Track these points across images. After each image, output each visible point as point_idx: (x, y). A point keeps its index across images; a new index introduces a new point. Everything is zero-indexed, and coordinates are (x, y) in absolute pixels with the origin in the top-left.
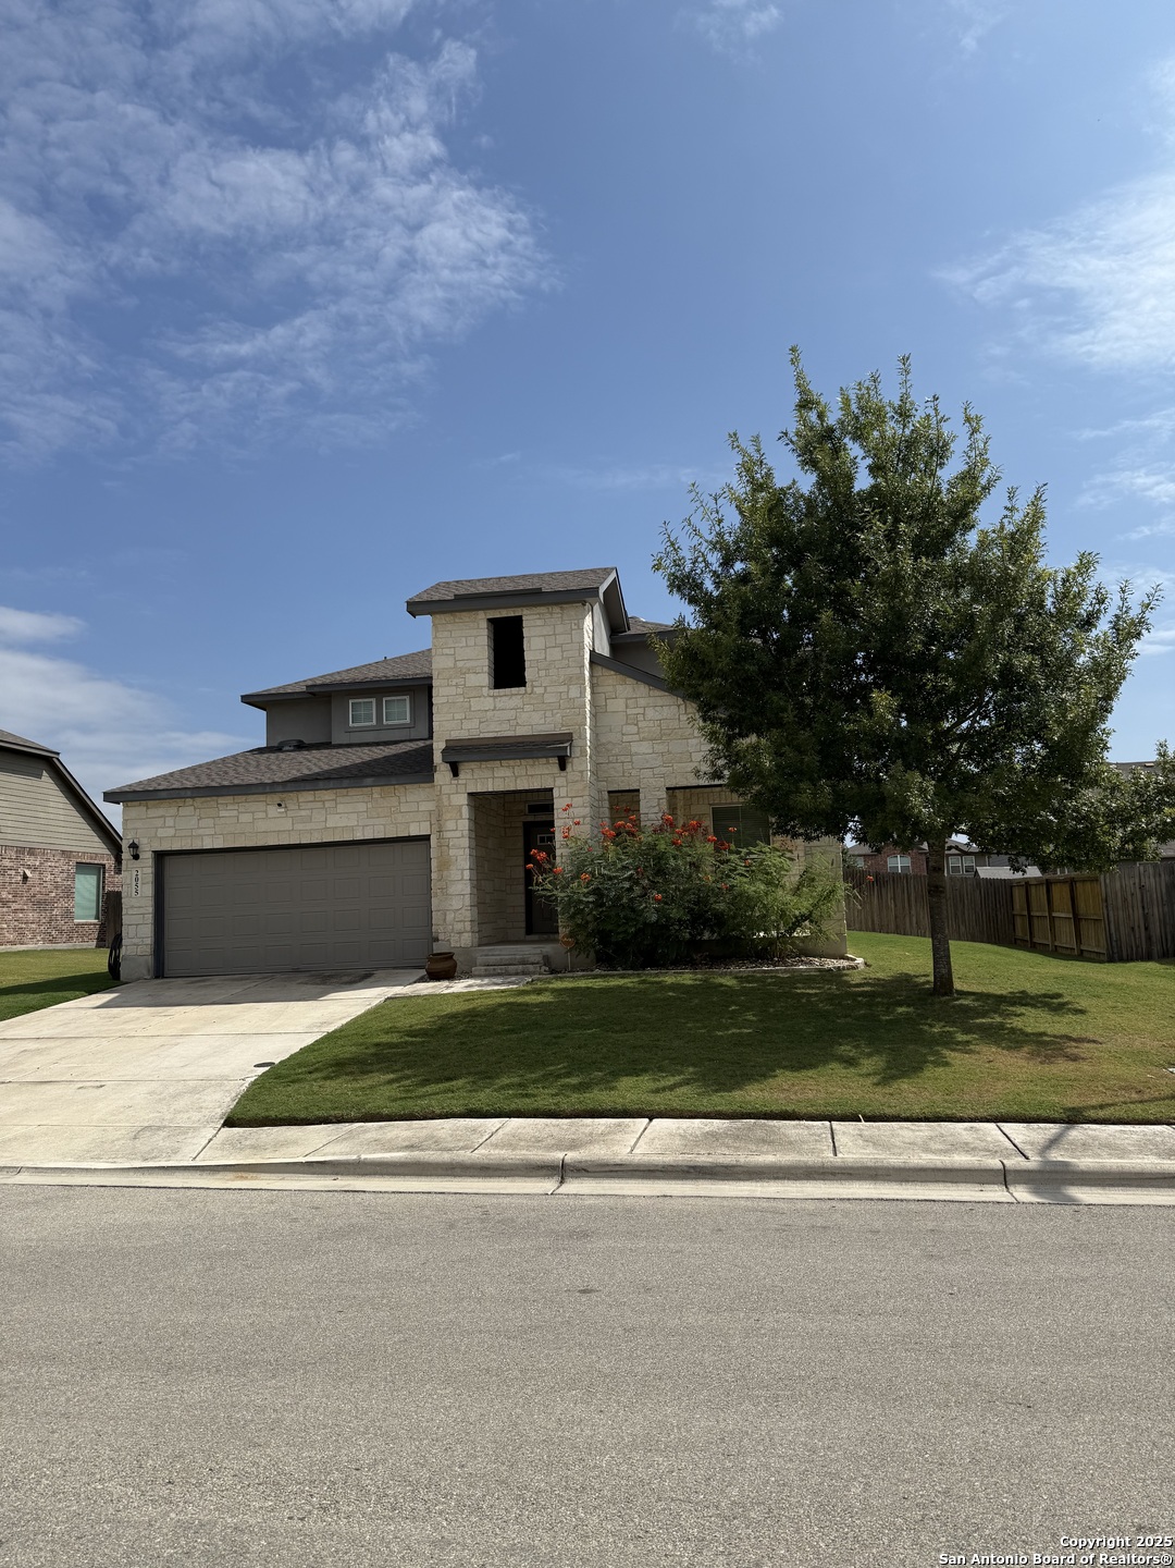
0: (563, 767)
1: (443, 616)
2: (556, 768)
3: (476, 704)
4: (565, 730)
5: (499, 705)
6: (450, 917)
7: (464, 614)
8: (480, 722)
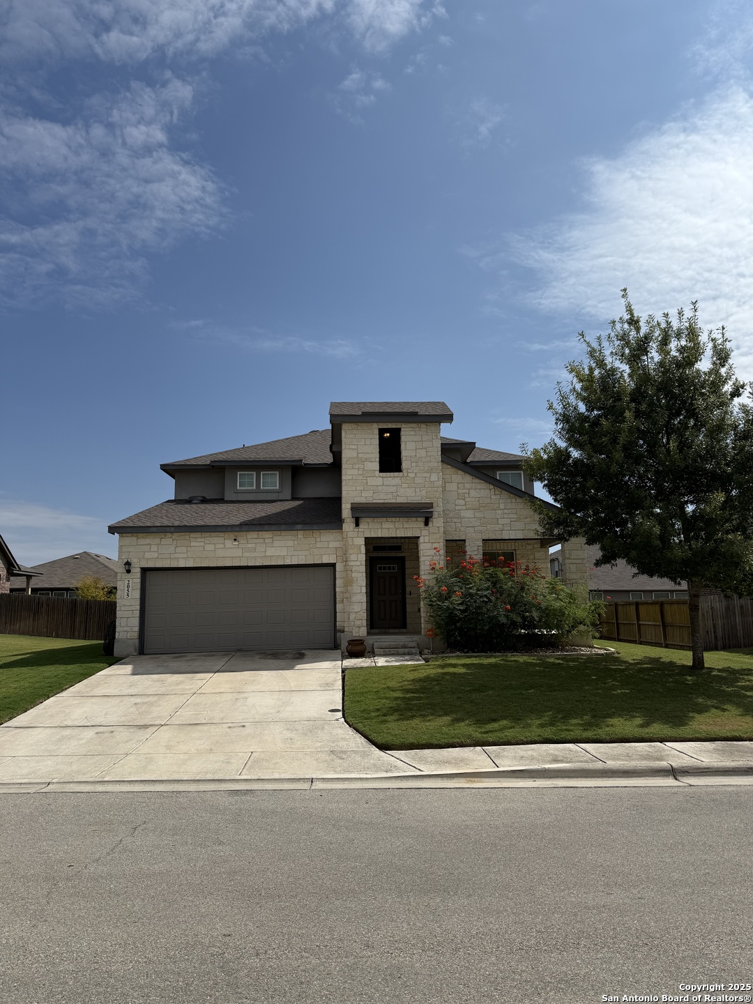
0: (426, 524)
1: (350, 425)
2: (422, 525)
3: (371, 481)
4: (428, 501)
5: (386, 483)
6: (352, 616)
7: (364, 424)
8: (374, 493)
